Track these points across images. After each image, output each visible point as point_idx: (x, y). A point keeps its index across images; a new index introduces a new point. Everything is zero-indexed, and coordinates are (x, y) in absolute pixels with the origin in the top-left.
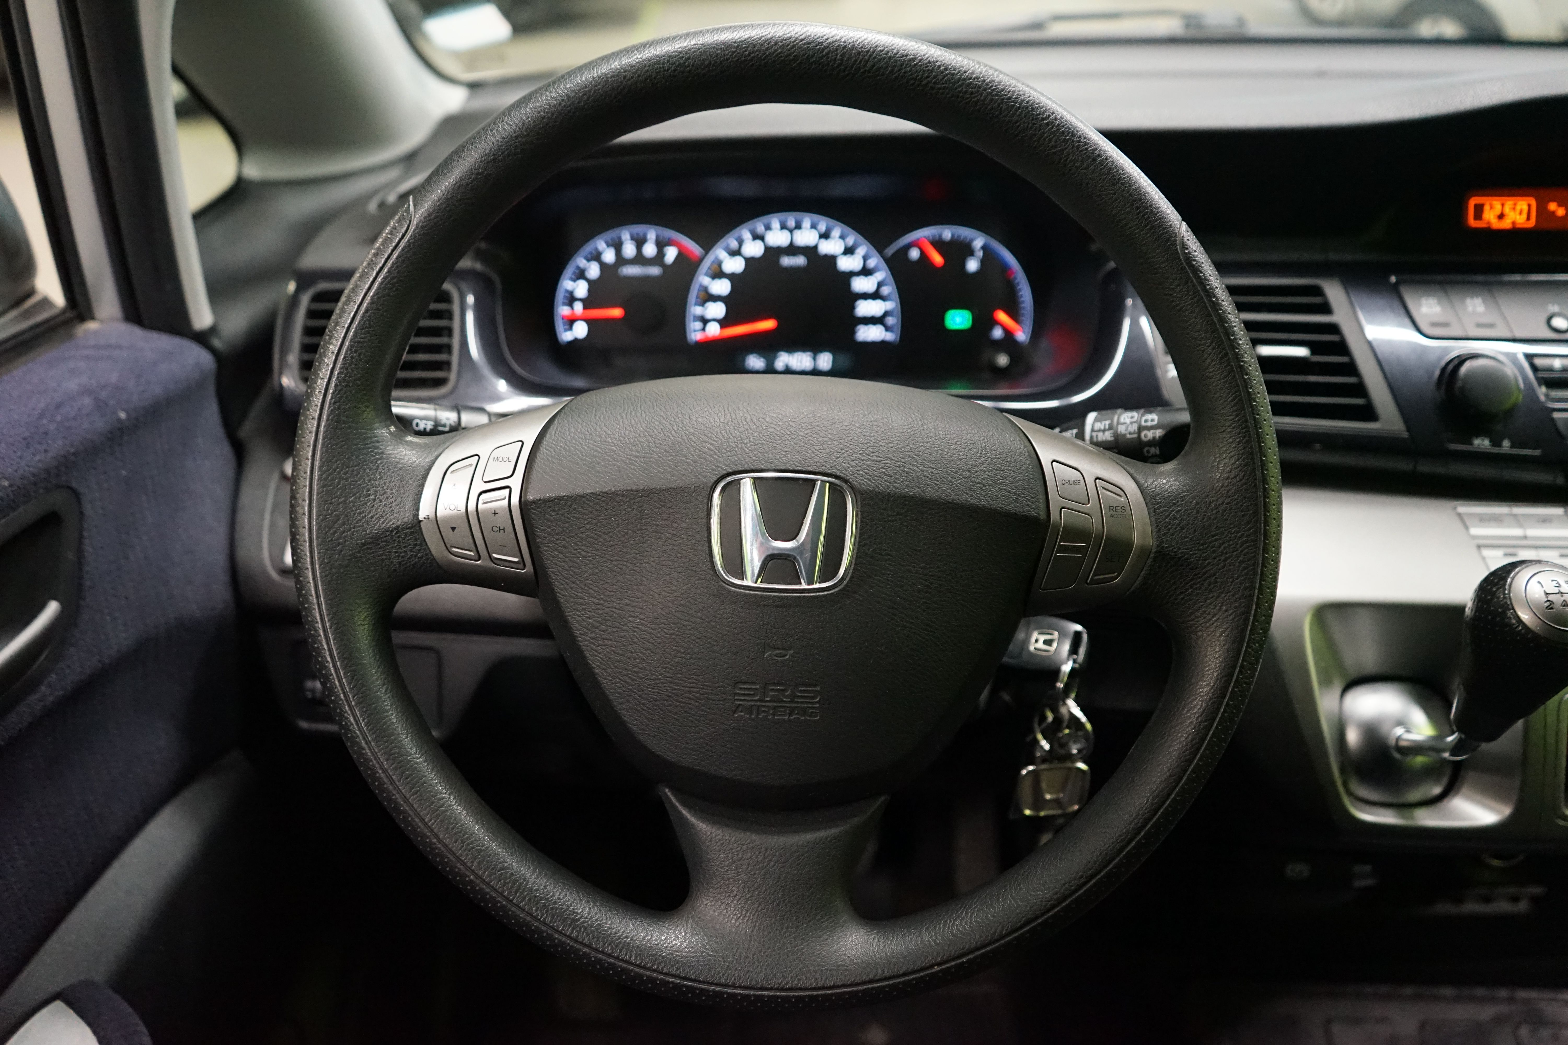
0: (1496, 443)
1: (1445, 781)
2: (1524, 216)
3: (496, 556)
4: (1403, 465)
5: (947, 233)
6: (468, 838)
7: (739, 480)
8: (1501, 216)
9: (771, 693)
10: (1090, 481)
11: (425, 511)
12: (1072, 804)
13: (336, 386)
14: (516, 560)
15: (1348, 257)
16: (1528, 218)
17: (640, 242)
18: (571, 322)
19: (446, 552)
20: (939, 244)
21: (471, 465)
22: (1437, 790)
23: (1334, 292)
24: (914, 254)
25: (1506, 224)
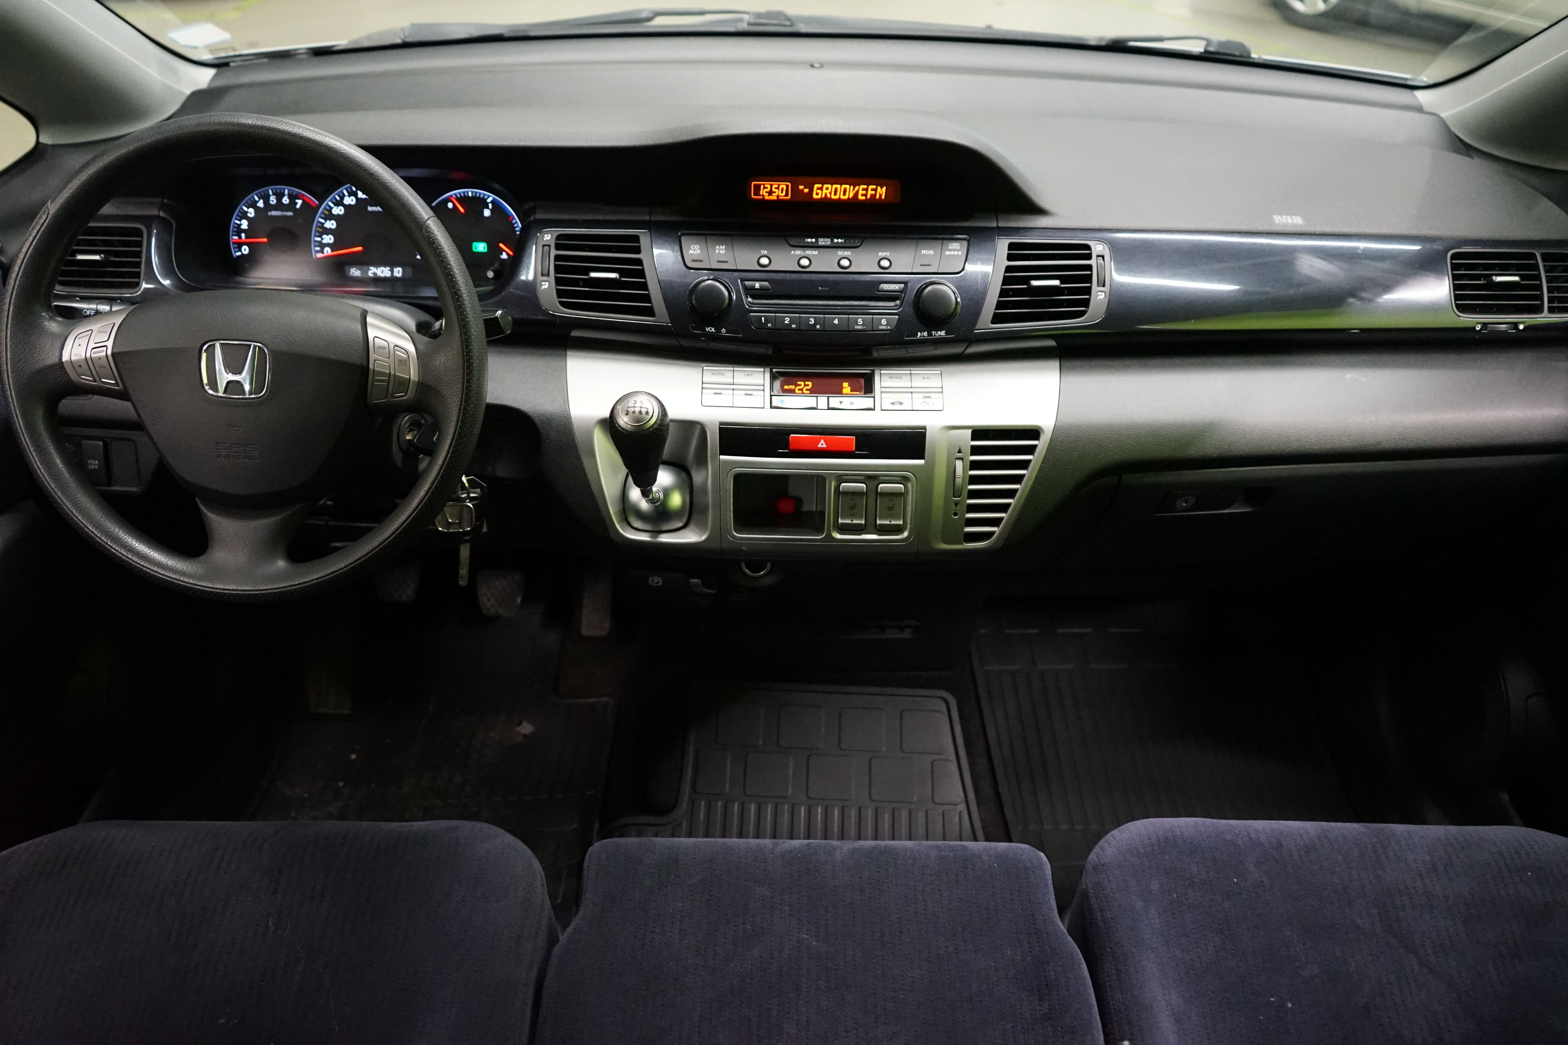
0: (718, 330)
1: (685, 520)
2: (784, 193)
3: (103, 380)
4: (673, 342)
5: (470, 192)
6: (91, 516)
7: (214, 344)
8: (771, 193)
9: (235, 449)
10: (392, 346)
11: (65, 358)
12: (468, 527)
13: (16, 295)
14: (114, 382)
15: (662, 218)
16: (787, 195)
17: (279, 196)
18: (239, 245)
19: (78, 378)
20: (462, 200)
21: (88, 335)
22: (680, 525)
23: (645, 239)
24: (450, 205)
25: (774, 197)
